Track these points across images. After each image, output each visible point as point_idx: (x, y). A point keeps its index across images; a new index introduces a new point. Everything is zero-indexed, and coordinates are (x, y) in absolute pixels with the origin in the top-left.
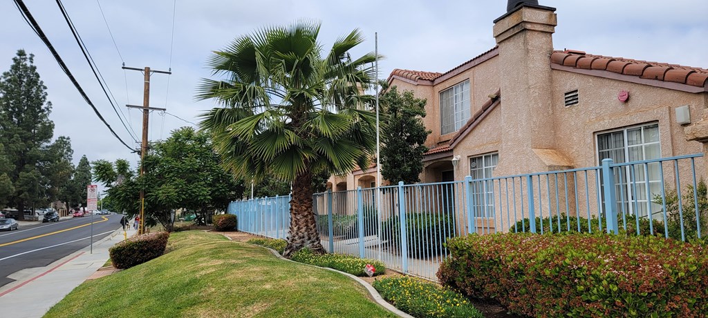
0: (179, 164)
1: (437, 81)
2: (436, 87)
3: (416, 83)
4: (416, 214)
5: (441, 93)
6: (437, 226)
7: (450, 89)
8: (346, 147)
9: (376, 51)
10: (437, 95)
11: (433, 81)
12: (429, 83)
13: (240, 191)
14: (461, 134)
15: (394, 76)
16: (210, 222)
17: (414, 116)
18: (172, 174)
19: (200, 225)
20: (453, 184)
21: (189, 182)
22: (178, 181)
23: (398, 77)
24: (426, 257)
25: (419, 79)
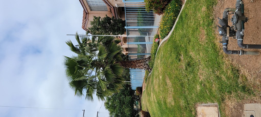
0: (117, 107)
1: (87, 12)
2: (89, 12)
3: (87, 20)
4: (138, 22)
5: (91, 10)
6: (142, 14)
7: (89, 7)
8: (111, 48)
9: (74, 35)
10: (92, 12)
11: (87, 13)
12: (87, 15)
13: (128, 86)
14: (107, 3)
15: (85, 29)
16: (139, 96)
17: (100, 21)
18: (121, 110)
19: (139, 100)
20: (126, 7)
21: (124, 103)
22: (124, 107)
23: (85, 27)
24: (153, 19)
25: (86, 19)
